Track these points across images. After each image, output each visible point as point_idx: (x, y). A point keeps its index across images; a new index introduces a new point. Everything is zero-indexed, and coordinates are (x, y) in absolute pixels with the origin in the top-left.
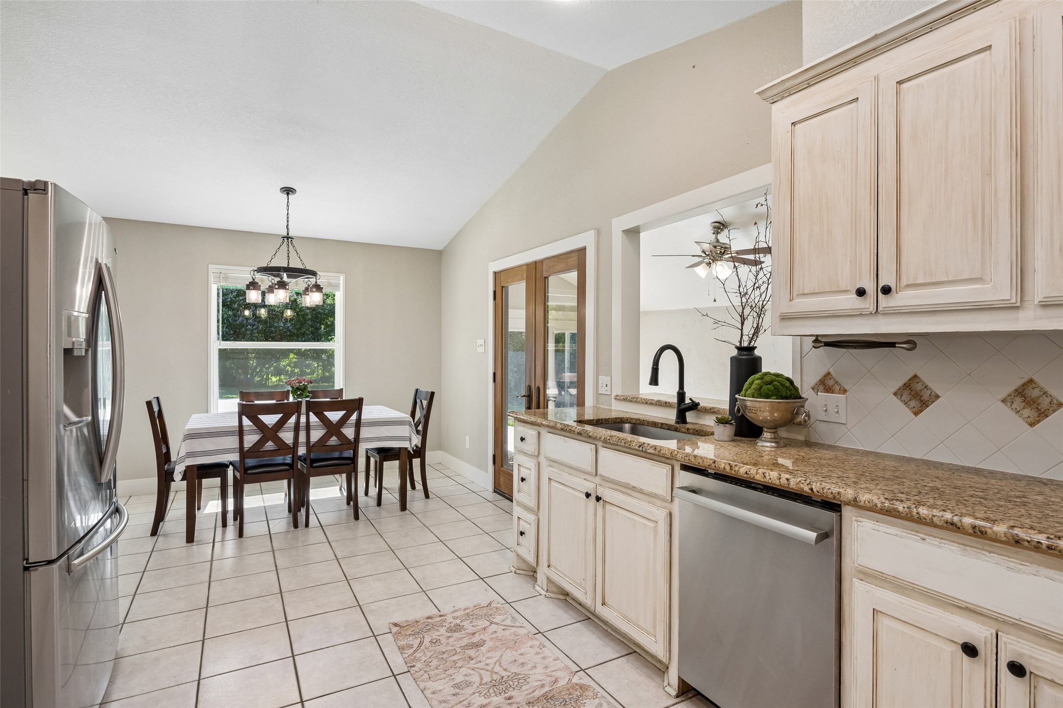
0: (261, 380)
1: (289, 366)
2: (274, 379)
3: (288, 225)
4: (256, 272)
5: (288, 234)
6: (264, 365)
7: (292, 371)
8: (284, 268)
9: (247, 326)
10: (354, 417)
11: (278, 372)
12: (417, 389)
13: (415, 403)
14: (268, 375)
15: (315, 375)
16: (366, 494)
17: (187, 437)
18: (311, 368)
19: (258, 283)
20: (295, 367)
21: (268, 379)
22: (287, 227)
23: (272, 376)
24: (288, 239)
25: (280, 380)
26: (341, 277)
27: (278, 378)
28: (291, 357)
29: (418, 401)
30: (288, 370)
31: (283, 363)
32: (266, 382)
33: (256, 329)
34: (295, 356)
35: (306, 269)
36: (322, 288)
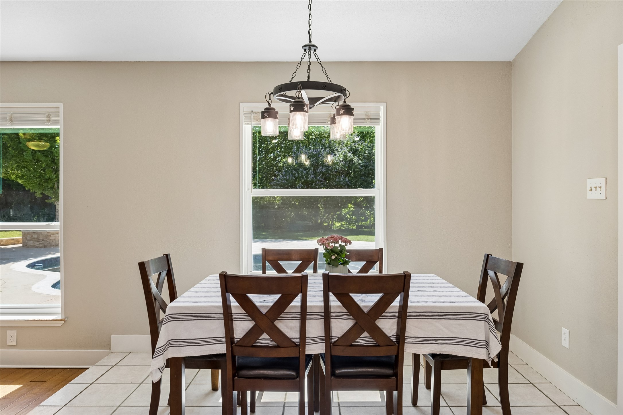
0: (328, 225)
1: (349, 214)
2: (337, 224)
3: (310, 30)
4: (272, 95)
5: (310, 42)
6: (329, 214)
7: (351, 218)
8: (302, 83)
9: (316, 182)
10: (396, 303)
11: (340, 219)
12: (488, 255)
13: (485, 275)
14: (332, 222)
15: (368, 222)
16: (415, 403)
17: (171, 318)
18: (365, 216)
19: (274, 109)
20: (353, 215)
21: (333, 224)
22: (309, 33)
23: (335, 222)
24: (310, 49)
25: (342, 225)
26: (382, 107)
27: (340, 224)
28: (350, 207)
29: (491, 273)
30: (348, 217)
31: (344, 211)
32: (331, 228)
33: (322, 184)
34: (353, 206)
35: (332, 84)
36: (353, 109)
